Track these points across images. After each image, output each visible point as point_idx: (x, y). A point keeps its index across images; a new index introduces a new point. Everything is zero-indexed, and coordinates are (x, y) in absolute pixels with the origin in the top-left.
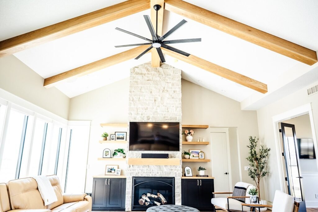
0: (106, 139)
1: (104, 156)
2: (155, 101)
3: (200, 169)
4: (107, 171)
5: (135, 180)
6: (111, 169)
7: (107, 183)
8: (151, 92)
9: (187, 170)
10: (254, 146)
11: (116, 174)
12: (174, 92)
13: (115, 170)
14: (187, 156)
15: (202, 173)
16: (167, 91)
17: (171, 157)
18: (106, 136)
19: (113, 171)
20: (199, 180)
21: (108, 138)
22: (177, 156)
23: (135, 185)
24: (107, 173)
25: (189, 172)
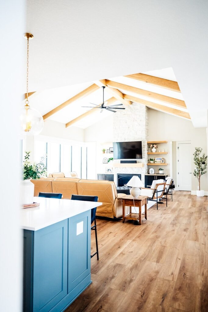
0: (104, 153)
1: (104, 162)
2: (129, 128)
3: (160, 169)
4: (106, 170)
5: (118, 176)
6: (109, 170)
7: (104, 177)
8: (126, 122)
9: (151, 171)
10: (198, 155)
11: (111, 172)
12: (141, 121)
13: (110, 170)
14: (152, 162)
15: (161, 172)
16: (136, 120)
17: (139, 162)
18: (104, 151)
19: (109, 171)
20: (156, 176)
21: (106, 152)
22: (142, 162)
23: (118, 178)
24: (107, 172)
25: (152, 171)
